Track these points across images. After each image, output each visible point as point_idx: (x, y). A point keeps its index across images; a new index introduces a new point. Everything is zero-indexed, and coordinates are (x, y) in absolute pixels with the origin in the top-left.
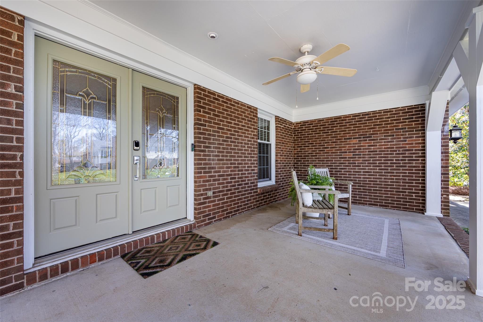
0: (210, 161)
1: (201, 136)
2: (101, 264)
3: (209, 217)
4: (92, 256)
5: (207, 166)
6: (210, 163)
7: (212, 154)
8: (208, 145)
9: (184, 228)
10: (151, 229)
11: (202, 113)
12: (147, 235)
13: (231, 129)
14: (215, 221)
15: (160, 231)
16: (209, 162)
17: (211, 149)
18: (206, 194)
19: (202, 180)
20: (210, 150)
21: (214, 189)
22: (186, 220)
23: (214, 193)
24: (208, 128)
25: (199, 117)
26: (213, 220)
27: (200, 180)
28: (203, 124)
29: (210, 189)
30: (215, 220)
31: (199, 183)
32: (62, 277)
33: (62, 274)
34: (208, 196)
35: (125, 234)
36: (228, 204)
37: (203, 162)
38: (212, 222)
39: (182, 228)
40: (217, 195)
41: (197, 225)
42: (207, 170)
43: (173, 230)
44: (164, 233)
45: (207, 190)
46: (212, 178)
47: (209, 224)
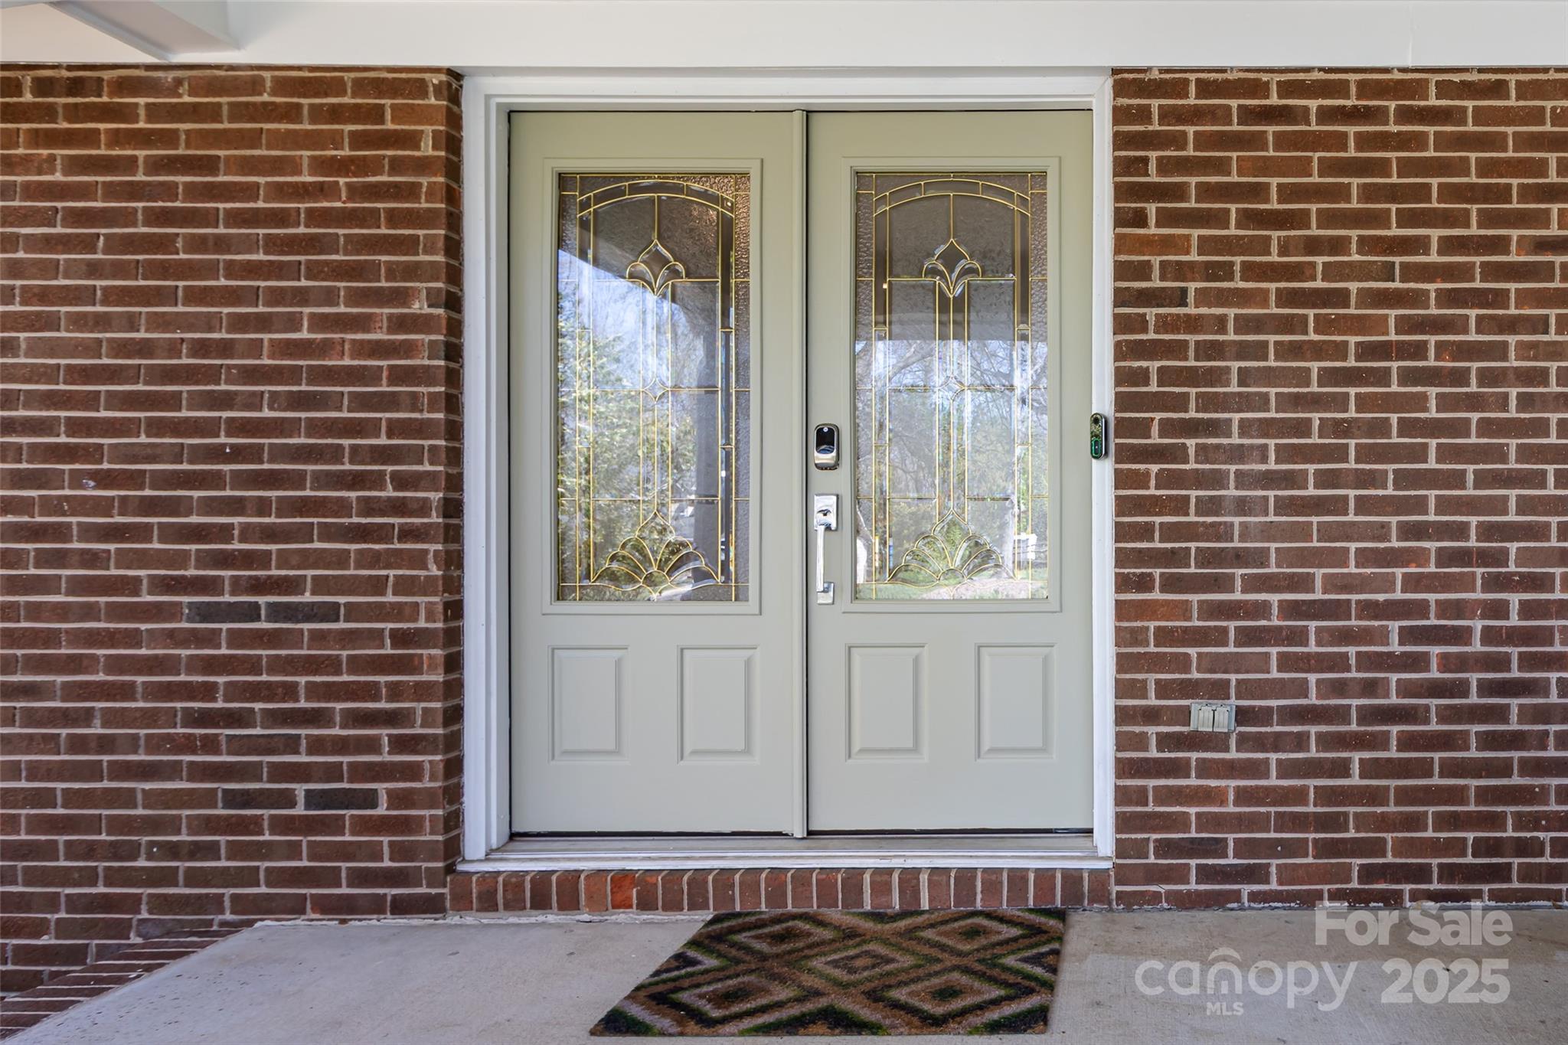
0: (1217, 515)
1: (1144, 364)
2: (645, 923)
3: (1210, 862)
4: (623, 879)
5: (1193, 545)
6: (1213, 524)
7: (1233, 468)
8: (1200, 415)
9: (1025, 879)
10: (883, 843)
11: (1153, 230)
12: (841, 861)
13: (1412, 285)
14: (1254, 897)
15: (901, 860)
16: (1210, 519)
17: (1225, 441)
18: (1184, 715)
19: (1152, 625)
20: (1218, 447)
21: (1246, 689)
22: (1081, 841)
23: (1243, 716)
24: (1204, 311)
25: (1130, 253)
26: (1246, 889)
27: (1139, 624)
28: (1164, 289)
29: (1218, 691)
30: (1259, 892)
31: (1131, 645)
32: (533, 920)
33: (534, 912)
34: (1192, 728)
35: (779, 834)
36: (1379, 810)
37: (1158, 520)
38: (1236, 896)
39: (1018, 877)
40: (1278, 735)
41: (1115, 889)
42: (1192, 570)
43: (966, 876)
44: (910, 876)
45: (1190, 689)
46: (1238, 618)
47: (1208, 907)
